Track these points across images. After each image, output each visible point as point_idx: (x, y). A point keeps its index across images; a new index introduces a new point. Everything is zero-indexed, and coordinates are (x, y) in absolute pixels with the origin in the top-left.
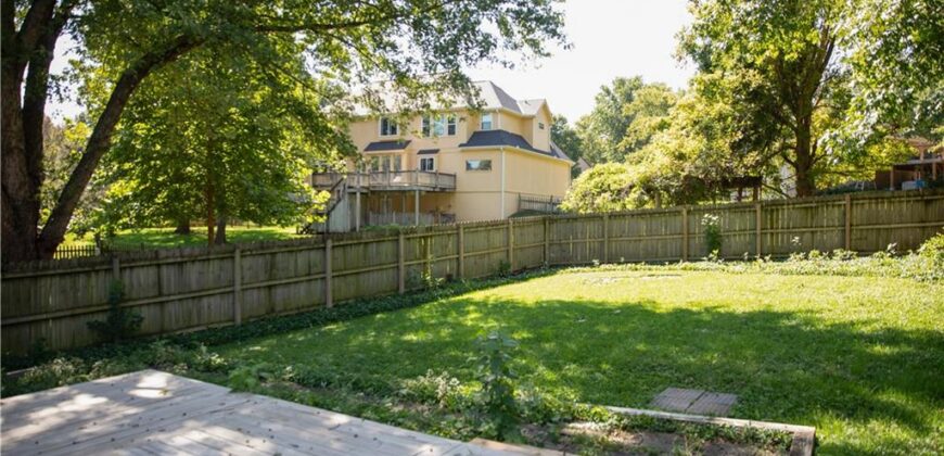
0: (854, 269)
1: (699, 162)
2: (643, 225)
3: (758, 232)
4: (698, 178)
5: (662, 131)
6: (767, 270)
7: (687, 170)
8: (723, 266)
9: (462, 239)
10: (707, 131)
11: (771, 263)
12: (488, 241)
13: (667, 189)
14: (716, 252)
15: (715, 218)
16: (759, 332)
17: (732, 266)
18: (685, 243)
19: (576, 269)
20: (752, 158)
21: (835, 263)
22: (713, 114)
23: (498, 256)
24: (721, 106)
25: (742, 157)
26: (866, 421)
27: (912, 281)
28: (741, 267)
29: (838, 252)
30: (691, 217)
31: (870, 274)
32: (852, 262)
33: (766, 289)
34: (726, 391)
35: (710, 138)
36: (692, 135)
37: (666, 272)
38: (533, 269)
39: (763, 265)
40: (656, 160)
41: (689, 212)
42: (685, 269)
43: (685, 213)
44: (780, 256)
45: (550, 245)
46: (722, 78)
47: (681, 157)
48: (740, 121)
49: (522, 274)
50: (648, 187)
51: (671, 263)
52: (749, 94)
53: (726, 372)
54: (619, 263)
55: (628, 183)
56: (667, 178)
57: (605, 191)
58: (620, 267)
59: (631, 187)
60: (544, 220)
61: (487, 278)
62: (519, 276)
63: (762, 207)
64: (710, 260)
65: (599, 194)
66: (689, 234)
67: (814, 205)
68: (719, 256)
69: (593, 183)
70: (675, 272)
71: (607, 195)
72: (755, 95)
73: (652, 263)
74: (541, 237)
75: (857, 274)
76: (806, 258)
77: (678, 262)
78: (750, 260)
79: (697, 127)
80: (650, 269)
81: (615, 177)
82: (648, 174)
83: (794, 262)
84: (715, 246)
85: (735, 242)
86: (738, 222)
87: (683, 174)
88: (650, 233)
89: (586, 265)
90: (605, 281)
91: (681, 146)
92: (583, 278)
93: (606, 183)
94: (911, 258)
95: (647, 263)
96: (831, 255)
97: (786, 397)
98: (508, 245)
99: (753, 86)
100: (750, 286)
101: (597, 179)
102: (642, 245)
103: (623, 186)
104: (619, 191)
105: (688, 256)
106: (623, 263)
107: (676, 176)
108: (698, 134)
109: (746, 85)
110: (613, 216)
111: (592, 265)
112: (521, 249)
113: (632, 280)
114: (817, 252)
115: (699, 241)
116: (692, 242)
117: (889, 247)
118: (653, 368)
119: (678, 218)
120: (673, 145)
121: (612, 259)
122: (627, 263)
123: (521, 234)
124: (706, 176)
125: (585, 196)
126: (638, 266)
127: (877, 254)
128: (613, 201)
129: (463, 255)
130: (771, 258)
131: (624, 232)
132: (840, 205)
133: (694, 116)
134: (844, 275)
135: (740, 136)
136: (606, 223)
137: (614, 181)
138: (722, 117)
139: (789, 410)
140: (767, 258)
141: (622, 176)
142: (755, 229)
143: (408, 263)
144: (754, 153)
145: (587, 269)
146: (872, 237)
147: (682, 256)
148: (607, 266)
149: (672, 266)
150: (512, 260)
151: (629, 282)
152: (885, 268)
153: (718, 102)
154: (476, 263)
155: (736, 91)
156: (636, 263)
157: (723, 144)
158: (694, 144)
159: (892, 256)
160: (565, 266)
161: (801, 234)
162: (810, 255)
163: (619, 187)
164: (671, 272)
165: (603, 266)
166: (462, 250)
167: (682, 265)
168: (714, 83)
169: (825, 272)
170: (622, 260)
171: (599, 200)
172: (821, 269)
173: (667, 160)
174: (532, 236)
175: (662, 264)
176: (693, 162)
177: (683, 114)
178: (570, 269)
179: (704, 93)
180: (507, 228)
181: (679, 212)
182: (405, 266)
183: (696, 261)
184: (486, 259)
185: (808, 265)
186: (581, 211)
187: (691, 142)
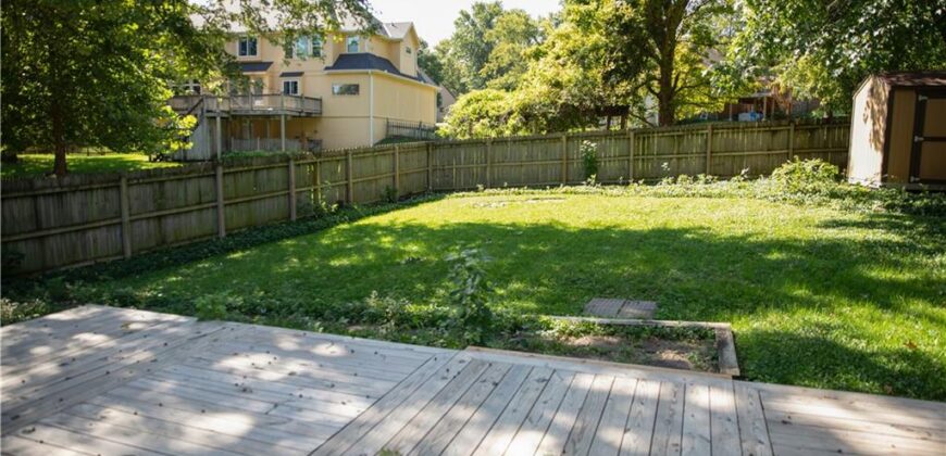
0: (717, 191)
1: (575, 91)
2: (524, 151)
3: (631, 157)
4: (573, 106)
5: (538, 60)
6: (642, 193)
7: (564, 98)
8: (599, 190)
9: (351, 165)
10: (582, 59)
11: (644, 187)
12: (375, 166)
13: (544, 115)
14: (594, 176)
15: (593, 145)
16: (655, 248)
17: (609, 190)
18: (564, 167)
19: (461, 194)
20: (623, 87)
21: (700, 187)
22: (589, 44)
23: (384, 182)
24: (596, 37)
25: (613, 86)
26: (765, 316)
27: (765, 200)
28: (618, 190)
29: (701, 176)
30: (570, 143)
31: (731, 196)
32: (714, 185)
33: (648, 210)
34: (644, 299)
35: (587, 68)
36: (569, 63)
37: (548, 196)
38: (418, 194)
39: (638, 189)
40: (533, 88)
41: (568, 138)
42: (565, 193)
43: (564, 139)
44: (652, 180)
45: (434, 170)
46: (597, 10)
47: (558, 85)
48: (612, 53)
49: (409, 199)
50: (527, 114)
51: (552, 187)
52: (621, 26)
53: (639, 282)
54: (503, 188)
55: (507, 109)
56: (544, 105)
57: (483, 117)
58: (503, 191)
59: (510, 113)
60: (428, 146)
61: (376, 204)
62: (408, 201)
63: (635, 135)
64: (589, 184)
65: (478, 120)
66: (567, 159)
67: (681, 133)
68: (598, 180)
69: (470, 109)
70: (558, 196)
71: (486, 121)
72: (627, 28)
73: (534, 188)
74: (424, 163)
75: (720, 196)
76: (675, 182)
77: (559, 186)
78: (626, 184)
79: (574, 57)
80: (533, 193)
81: (494, 104)
82: (527, 101)
83: (664, 186)
84: (591, 171)
85: (611, 167)
86: (614, 148)
87: (561, 102)
88: (531, 158)
89: (469, 190)
90: (494, 205)
91: (558, 74)
92: (472, 203)
93: (485, 109)
94: (762, 182)
95: (529, 187)
96: (696, 179)
97: (696, 301)
98: (394, 170)
99: (626, 18)
100: (632, 207)
101: (475, 105)
102: (523, 170)
103: (502, 113)
104: (498, 118)
105: (567, 180)
106: (506, 188)
107: (554, 103)
108: (573, 63)
109: (619, 18)
110: (495, 142)
111: (476, 190)
112: (406, 174)
113: (519, 203)
114: (685, 176)
115: (576, 166)
116: (570, 167)
117: (743, 172)
118: (574, 282)
119: (558, 144)
120: (550, 74)
121: (495, 184)
122: (510, 187)
123: (406, 160)
124: (581, 104)
125: (462, 122)
126: (521, 191)
127: (735, 178)
128: (492, 127)
129: (351, 181)
130: (644, 183)
131: (506, 158)
132: (702, 134)
133: (570, 45)
134: (710, 197)
135: (612, 66)
136: (489, 149)
137: (492, 108)
138: (596, 48)
139: (703, 311)
140: (641, 182)
141: (501, 103)
142: (629, 155)
143: (298, 190)
144: (624, 84)
145: (472, 193)
146: (728, 163)
147: (561, 181)
148: (491, 191)
149: (553, 191)
150: (397, 186)
151: (518, 206)
152: (742, 190)
153: (592, 33)
154: (364, 189)
155: (610, 23)
156: (519, 187)
157: (596, 73)
158: (571, 73)
159: (744, 180)
160: (451, 191)
161: (669, 160)
162: (679, 179)
163: (497, 113)
164: (553, 196)
165: (487, 191)
166: (351, 177)
167: (563, 189)
168: (589, 14)
169: (694, 195)
170: (506, 184)
171: (477, 127)
172: (690, 192)
173: (545, 88)
174: (416, 161)
175: (545, 189)
176: (570, 91)
177: (559, 44)
178: (455, 194)
179: (579, 23)
180: (394, 154)
181: (559, 139)
182: (297, 193)
183: (575, 185)
184: (374, 185)
185: (677, 188)
186: (459, 137)
187: (568, 71)
